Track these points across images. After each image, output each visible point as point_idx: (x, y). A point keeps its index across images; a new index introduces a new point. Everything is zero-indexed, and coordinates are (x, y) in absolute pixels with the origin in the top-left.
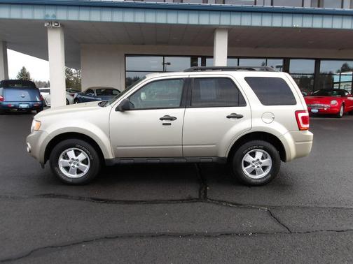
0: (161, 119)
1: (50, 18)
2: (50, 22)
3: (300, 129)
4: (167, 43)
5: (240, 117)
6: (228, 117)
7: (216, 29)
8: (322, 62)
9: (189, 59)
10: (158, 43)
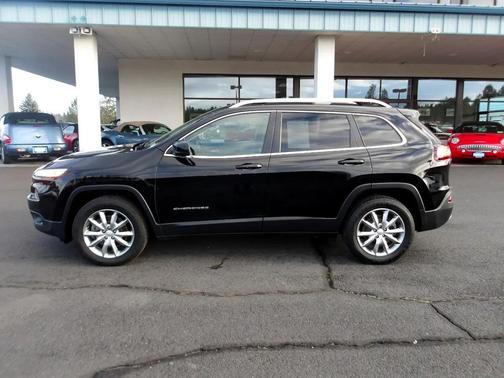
1: (79, 21)
2: (78, 27)
4: (244, 58)
7: (318, 36)
8: (466, 83)
9: (274, 80)
10: (231, 57)
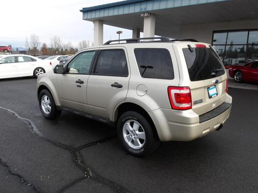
0: (77, 82)
1: (143, 10)
2: (144, 13)
3: (173, 107)
5: (120, 86)
6: (112, 86)
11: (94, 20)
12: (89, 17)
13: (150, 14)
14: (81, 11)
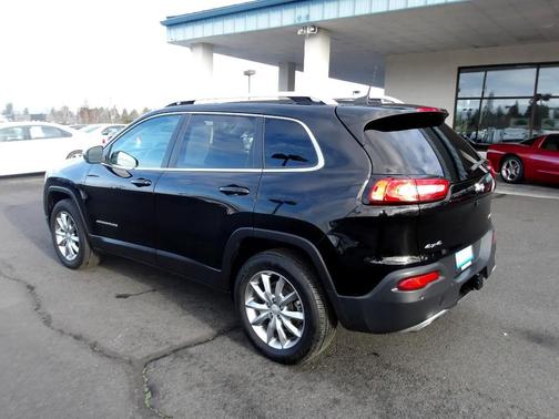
1: (303, 20)
2: (304, 27)
11: (193, 44)
12: (181, 38)
13: (319, 28)
14: (163, 23)
